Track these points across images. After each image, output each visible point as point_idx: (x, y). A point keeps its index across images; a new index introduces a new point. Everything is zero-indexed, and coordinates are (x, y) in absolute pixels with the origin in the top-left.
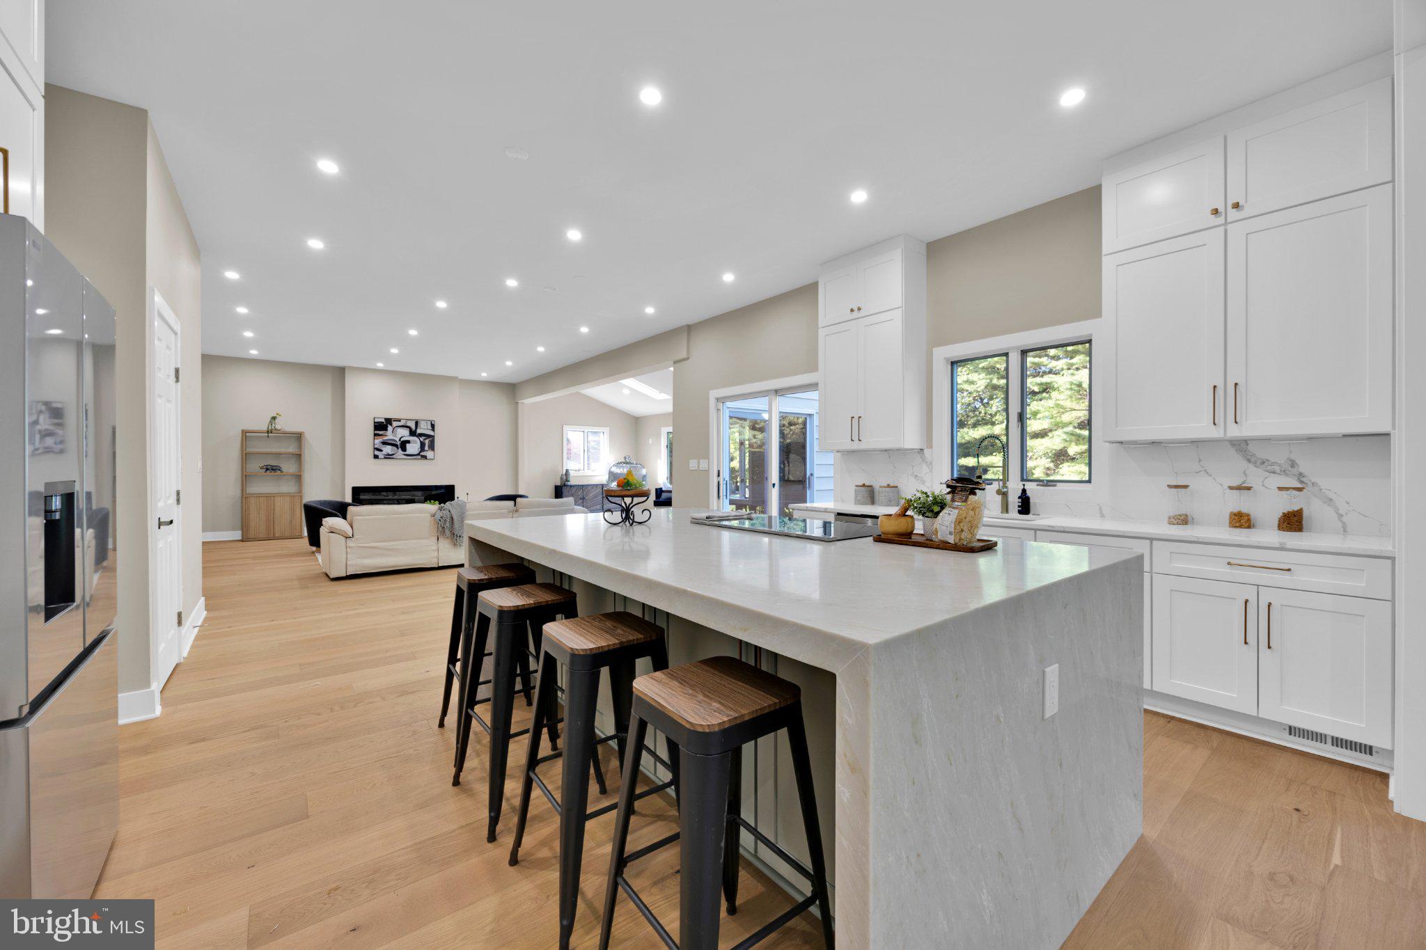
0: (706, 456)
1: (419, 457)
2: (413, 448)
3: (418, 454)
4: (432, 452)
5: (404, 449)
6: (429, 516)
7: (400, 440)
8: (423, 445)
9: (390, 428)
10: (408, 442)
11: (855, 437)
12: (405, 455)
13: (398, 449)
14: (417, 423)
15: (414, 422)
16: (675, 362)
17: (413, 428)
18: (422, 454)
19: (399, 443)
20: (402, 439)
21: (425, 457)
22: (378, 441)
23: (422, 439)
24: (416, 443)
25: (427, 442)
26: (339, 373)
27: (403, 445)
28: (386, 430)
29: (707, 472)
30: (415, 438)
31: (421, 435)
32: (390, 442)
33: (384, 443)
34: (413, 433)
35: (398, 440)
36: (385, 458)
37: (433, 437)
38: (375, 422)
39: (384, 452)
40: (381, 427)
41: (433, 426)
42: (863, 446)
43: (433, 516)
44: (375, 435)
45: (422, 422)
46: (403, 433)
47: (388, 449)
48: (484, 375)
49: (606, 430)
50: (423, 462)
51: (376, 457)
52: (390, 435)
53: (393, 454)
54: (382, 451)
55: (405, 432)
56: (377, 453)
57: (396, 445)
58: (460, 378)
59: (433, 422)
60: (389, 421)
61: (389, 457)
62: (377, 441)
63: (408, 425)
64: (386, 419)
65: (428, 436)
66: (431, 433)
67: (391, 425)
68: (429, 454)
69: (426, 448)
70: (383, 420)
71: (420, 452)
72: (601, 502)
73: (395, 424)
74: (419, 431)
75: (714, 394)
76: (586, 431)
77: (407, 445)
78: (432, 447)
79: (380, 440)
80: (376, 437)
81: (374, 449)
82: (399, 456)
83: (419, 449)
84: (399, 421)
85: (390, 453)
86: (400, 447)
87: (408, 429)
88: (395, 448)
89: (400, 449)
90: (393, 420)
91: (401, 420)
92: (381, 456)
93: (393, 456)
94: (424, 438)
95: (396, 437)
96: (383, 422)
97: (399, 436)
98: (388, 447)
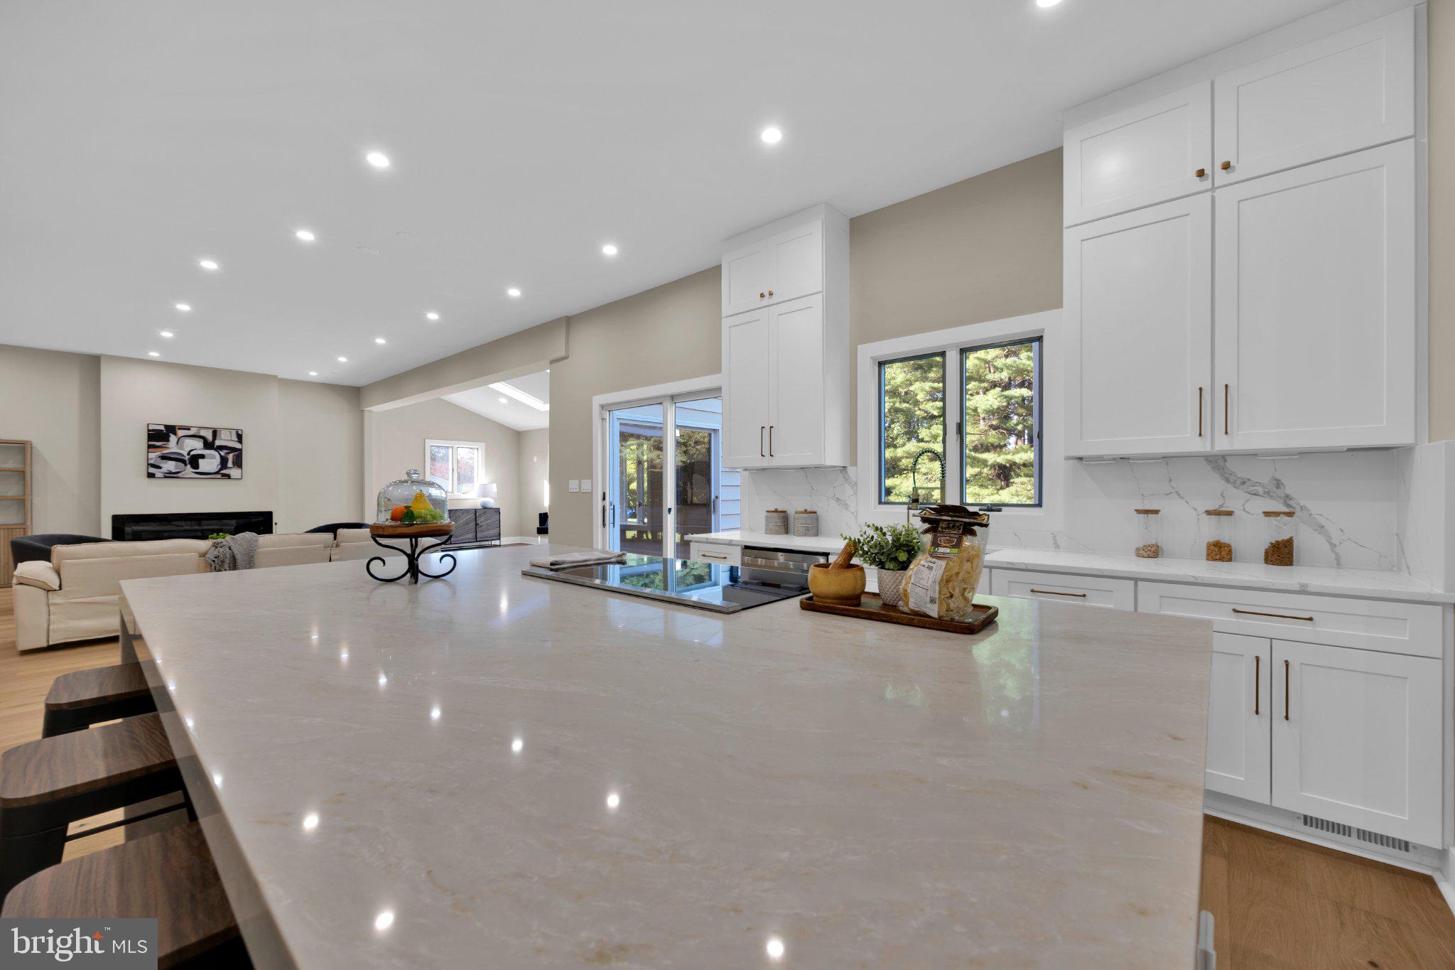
0: (588, 473)
1: (219, 476)
2: (210, 463)
3: (217, 473)
4: (239, 470)
5: (195, 465)
6: (195, 555)
7: (189, 454)
8: (224, 460)
9: (173, 438)
10: (203, 456)
11: (766, 452)
12: (196, 473)
13: (186, 465)
14: (215, 433)
15: (211, 431)
16: (552, 362)
17: (210, 438)
18: (222, 472)
19: (187, 458)
20: (192, 453)
21: (228, 476)
22: (154, 456)
23: (223, 453)
24: (213, 457)
25: (231, 457)
26: (91, 365)
27: (194, 461)
28: (168, 441)
29: (590, 494)
30: (212, 452)
31: (221, 447)
32: (172, 456)
33: (165, 458)
34: (208, 445)
35: (185, 453)
36: (166, 477)
37: (240, 450)
38: (149, 430)
39: (163, 470)
40: (158, 436)
41: (240, 438)
42: (775, 462)
43: (203, 555)
44: (150, 447)
45: (223, 432)
46: (196, 446)
47: (169, 466)
48: (313, 374)
49: (482, 446)
50: (226, 482)
51: (151, 476)
52: (172, 446)
53: (177, 472)
54: (160, 468)
55: (194, 444)
56: (152, 470)
57: (183, 462)
58: (279, 377)
59: (240, 432)
60: (171, 429)
61: (170, 475)
62: (152, 455)
63: (201, 434)
64: (166, 426)
65: (232, 450)
66: (238, 446)
67: (175, 434)
68: (234, 472)
69: (230, 464)
70: (162, 428)
71: (221, 469)
72: (473, 530)
73: (181, 433)
74: (218, 443)
75: (598, 400)
76: (456, 446)
77: (201, 461)
78: (238, 463)
79: (159, 454)
80: (150, 450)
81: (148, 464)
82: (187, 474)
83: (220, 467)
84: (189, 429)
85: (174, 471)
86: (190, 463)
87: (202, 440)
88: (182, 465)
89: (189, 466)
90: (179, 429)
91: (191, 428)
92: (158, 475)
93: (178, 475)
94: (226, 451)
95: (182, 449)
96: (163, 430)
97: (187, 449)
98: (171, 463)
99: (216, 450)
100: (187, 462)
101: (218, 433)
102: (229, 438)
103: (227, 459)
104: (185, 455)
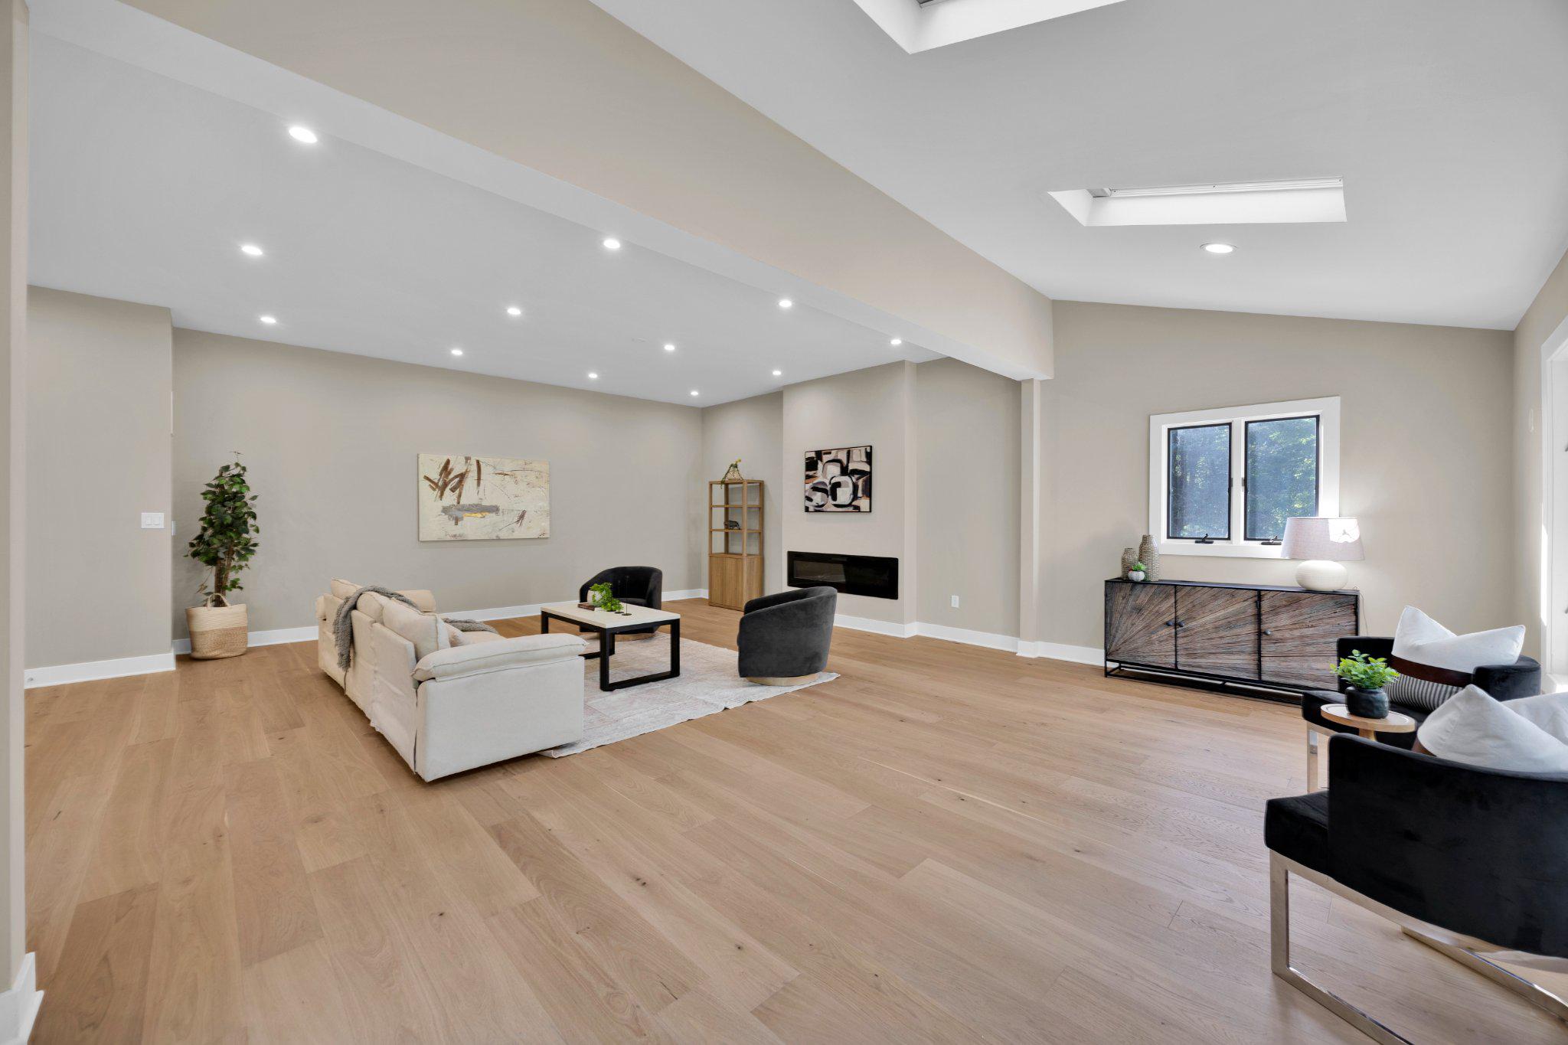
1: (851, 509)
2: (845, 494)
3: (850, 504)
4: (867, 500)
5: (835, 497)
7: (830, 483)
8: (856, 488)
9: (820, 465)
10: (838, 485)
12: (836, 505)
13: (828, 496)
14: (849, 454)
15: (845, 452)
17: (845, 461)
18: (854, 503)
19: (828, 488)
20: (833, 481)
21: (857, 509)
23: (855, 480)
24: (848, 486)
25: (861, 483)
27: (833, 490)
28: (817, 469)
30: (847, 478)
31: (854, 472)
32: (820, 486)
33: (815, 489)
34: (844, 471)
35: (827, 482)
36: (816, 511)
37: (869, 473)
38: (806, 458)
39: (815, 503)
40: (811, 464)
41: (869, 456)
44: (808, 477)
45: (856, 451)
46: (834, 472)
47: (818, 497)
50: (856, 516)
51: (807, 509)
52: (820, 475)
53: (823, 506)
54: (812, 500)
55: (834, 470)
56: (808, 503)
57: (826, 492)
58: (913, 360)
59: (869, 450)
60: (819, 454)
61: (819, 509)
62: (808, 486)
63: (839, 458)
64: (817, 452)
65: (863, 474)
66: (867, 468)
67: (822, 461)
68: (863, 503)
69: (860, 494)
70: (813, 455)
71: (853, 501)
73: (826, 458)
74: (851, 467)
77: (838, 490)
78: (867, 491)
79: (811, 485)
80: (807, 481)
81: (806, 497)
82: (828, 507)
83: (852, 496)
84: (830, 453)
85: (820, 504)
86: (831, 494)
87: (839, 464)
88: (826, 496)
89: (830, 497)
90: (824, 454)
91: (832, 452)
92: (811, 509)
93: (824, 508)
94: (857, 476)
95: (826, 478)
96: (814, 458)
97: (829, 478)
98: (819, 494)
99: (849, 476)
100: (829, 493)
101: (851, 452)
102: (859, 460)
103: (858, 486)
104: (828, 484)
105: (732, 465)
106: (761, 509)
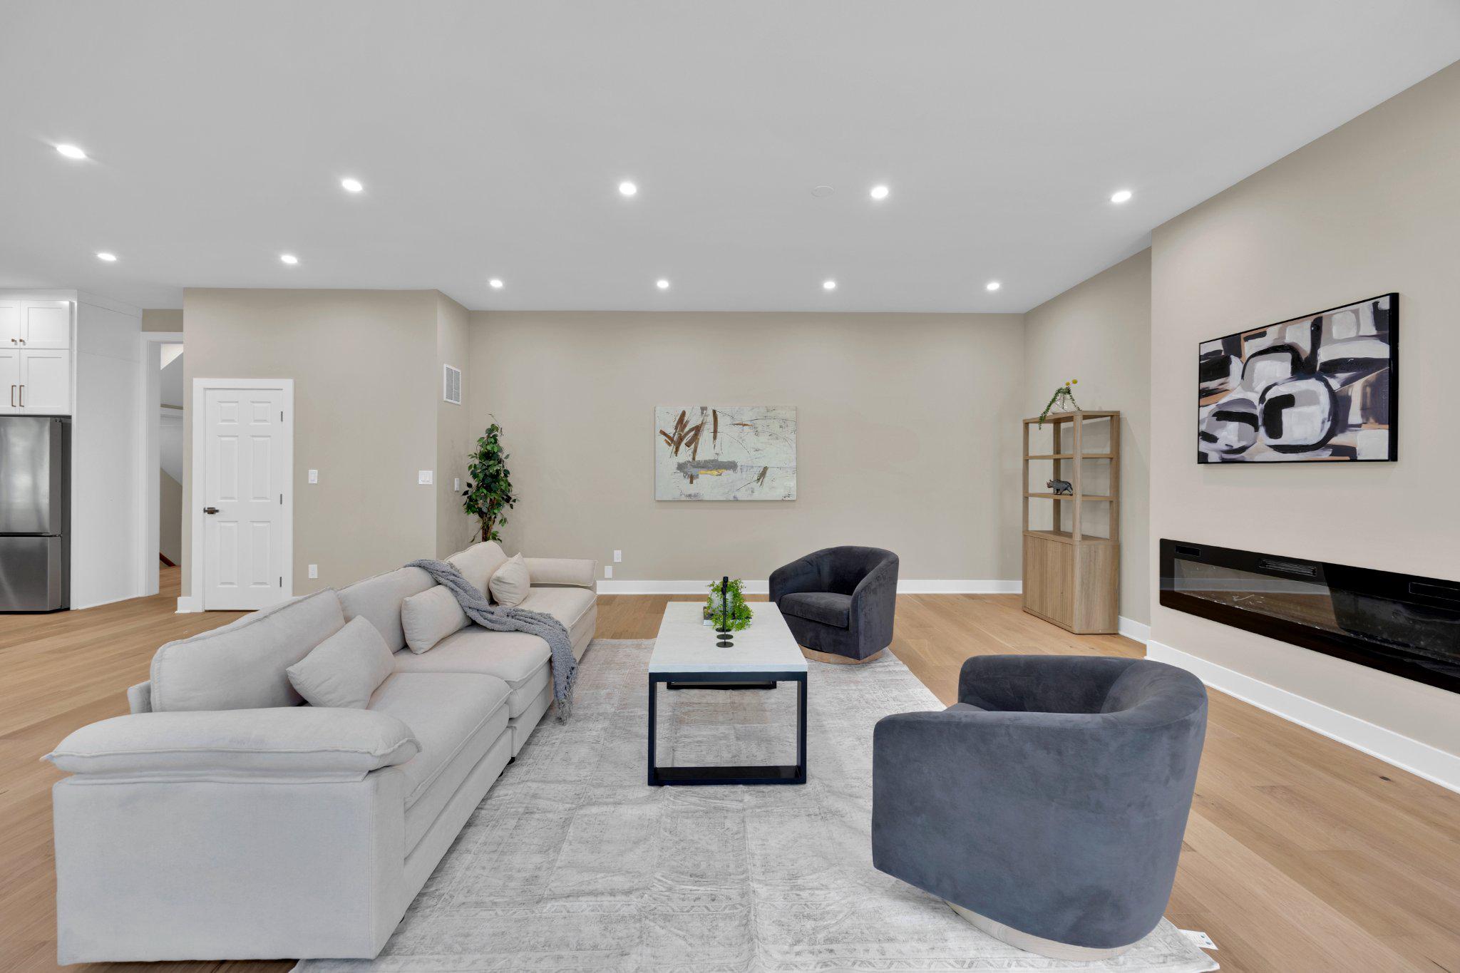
1: (1326, 454)
2: (1307, 420)
3: (1321, 445)
4: (1379, 433)
5: (1274, 428)
7: (1262, 399)
8: (1339, 405)
9: (1236, 365)
10: (1288, 401)
12: (1278, 448)
13: (1257, 429)
14: (1317, 327)
15: (1307, 325)
17: (1305, 346)
18: (1334, 441)
19: (1258, 410)
20: (1269, 396)
21: (1348, 454)
22: (1207, 413)
23: (1335, 384)
24: (1312, 399)
25: (1356, 392)
27: (1274, 416)
28: (1228, 374)
30: (1312, 385)
31: (1333, 367)
32: (1235, 409)
33: (1223, 415)
34: (1303, 367)
35: (1255, 398)
36: (1224, 461)
37: (1390, 364)
38: (1201, 358)
39: (1221, 445)
40: (1214, 367)
41: (1386, 319)
44: (1204, 393)
46: (1277, 374)
47: (1230, 433)
50: (1343, 471)
51: (1203, 458)
52: (1235, 385)
53: (1243, 449)
54: (1215, 440)
55: (1275, 372)
56: (1205, 446)
57: (1252, 420)
59: (1383, 304)
60: (1233, 343)
61: (1233, 457)
62: (1205, 412)
63: (1288, 339)
64: (1226, 340)
65: (1367, 367)
66: (1379, 349)
67: (1239, 355)
68: (1370, 440)
69: (1355, 416)
70: (1218, 346)
71: (1331, 434)
73: (1249, 348)
74: (1324, 355)
77: (1287, 415)
78: (1384, 408)
79: (1213, 408)
80: (1203, 401)
81: (1199, 434)
82: (1259, 452)
83: (1328, 425)
84: (1263, 334)
85: (1236, 446)
86: (1265, 424)
87: (1288, 356)
88: (1250, 428)
89: (1262, 430)
90: (1247, 339)
91: (1269, 330)
92: (1213, 457)
93: (1245, 455)
94: (1343, 376)
95: (1252, 390)
96: (1220, 351)
97: (1260, 388)
98: (1233, 426)
99: (1320, 379)
100: (1260, 422)
101: (1324, 322)
102: (1353, 334)
103: (1348, 400)
104: (1256, 402)
105: (1059, 391)
106: (1115, 460)
